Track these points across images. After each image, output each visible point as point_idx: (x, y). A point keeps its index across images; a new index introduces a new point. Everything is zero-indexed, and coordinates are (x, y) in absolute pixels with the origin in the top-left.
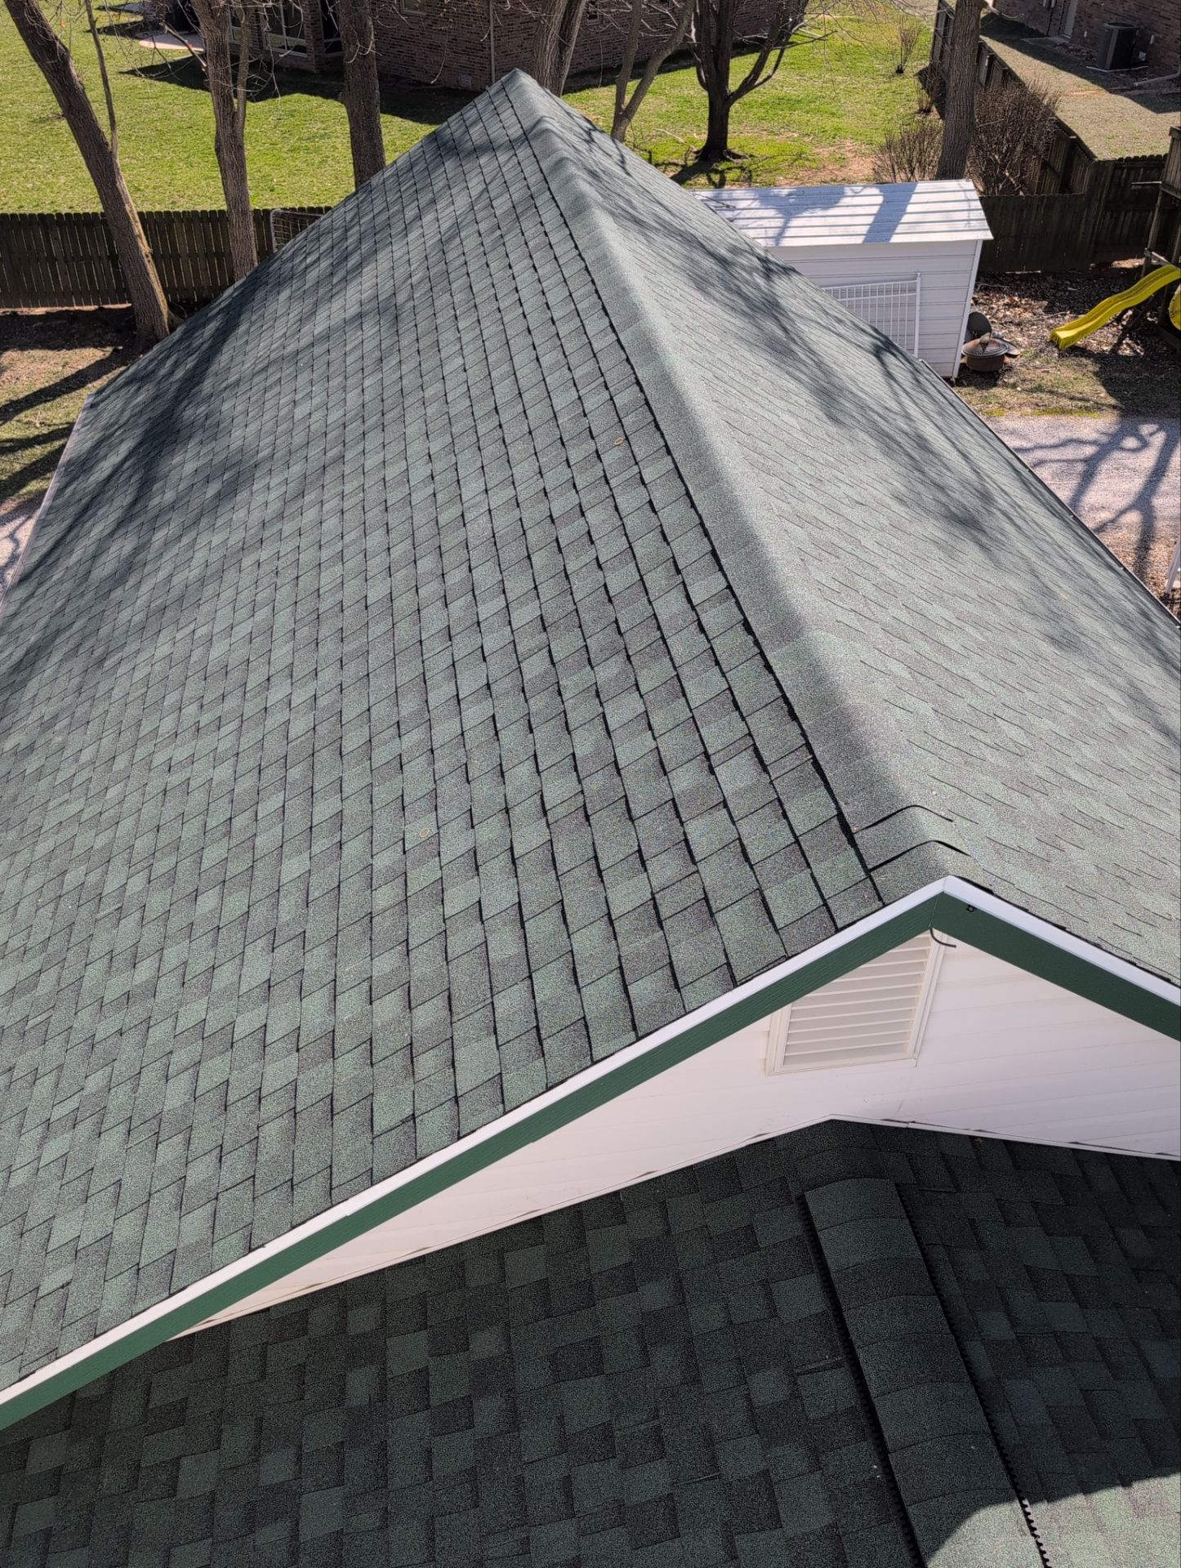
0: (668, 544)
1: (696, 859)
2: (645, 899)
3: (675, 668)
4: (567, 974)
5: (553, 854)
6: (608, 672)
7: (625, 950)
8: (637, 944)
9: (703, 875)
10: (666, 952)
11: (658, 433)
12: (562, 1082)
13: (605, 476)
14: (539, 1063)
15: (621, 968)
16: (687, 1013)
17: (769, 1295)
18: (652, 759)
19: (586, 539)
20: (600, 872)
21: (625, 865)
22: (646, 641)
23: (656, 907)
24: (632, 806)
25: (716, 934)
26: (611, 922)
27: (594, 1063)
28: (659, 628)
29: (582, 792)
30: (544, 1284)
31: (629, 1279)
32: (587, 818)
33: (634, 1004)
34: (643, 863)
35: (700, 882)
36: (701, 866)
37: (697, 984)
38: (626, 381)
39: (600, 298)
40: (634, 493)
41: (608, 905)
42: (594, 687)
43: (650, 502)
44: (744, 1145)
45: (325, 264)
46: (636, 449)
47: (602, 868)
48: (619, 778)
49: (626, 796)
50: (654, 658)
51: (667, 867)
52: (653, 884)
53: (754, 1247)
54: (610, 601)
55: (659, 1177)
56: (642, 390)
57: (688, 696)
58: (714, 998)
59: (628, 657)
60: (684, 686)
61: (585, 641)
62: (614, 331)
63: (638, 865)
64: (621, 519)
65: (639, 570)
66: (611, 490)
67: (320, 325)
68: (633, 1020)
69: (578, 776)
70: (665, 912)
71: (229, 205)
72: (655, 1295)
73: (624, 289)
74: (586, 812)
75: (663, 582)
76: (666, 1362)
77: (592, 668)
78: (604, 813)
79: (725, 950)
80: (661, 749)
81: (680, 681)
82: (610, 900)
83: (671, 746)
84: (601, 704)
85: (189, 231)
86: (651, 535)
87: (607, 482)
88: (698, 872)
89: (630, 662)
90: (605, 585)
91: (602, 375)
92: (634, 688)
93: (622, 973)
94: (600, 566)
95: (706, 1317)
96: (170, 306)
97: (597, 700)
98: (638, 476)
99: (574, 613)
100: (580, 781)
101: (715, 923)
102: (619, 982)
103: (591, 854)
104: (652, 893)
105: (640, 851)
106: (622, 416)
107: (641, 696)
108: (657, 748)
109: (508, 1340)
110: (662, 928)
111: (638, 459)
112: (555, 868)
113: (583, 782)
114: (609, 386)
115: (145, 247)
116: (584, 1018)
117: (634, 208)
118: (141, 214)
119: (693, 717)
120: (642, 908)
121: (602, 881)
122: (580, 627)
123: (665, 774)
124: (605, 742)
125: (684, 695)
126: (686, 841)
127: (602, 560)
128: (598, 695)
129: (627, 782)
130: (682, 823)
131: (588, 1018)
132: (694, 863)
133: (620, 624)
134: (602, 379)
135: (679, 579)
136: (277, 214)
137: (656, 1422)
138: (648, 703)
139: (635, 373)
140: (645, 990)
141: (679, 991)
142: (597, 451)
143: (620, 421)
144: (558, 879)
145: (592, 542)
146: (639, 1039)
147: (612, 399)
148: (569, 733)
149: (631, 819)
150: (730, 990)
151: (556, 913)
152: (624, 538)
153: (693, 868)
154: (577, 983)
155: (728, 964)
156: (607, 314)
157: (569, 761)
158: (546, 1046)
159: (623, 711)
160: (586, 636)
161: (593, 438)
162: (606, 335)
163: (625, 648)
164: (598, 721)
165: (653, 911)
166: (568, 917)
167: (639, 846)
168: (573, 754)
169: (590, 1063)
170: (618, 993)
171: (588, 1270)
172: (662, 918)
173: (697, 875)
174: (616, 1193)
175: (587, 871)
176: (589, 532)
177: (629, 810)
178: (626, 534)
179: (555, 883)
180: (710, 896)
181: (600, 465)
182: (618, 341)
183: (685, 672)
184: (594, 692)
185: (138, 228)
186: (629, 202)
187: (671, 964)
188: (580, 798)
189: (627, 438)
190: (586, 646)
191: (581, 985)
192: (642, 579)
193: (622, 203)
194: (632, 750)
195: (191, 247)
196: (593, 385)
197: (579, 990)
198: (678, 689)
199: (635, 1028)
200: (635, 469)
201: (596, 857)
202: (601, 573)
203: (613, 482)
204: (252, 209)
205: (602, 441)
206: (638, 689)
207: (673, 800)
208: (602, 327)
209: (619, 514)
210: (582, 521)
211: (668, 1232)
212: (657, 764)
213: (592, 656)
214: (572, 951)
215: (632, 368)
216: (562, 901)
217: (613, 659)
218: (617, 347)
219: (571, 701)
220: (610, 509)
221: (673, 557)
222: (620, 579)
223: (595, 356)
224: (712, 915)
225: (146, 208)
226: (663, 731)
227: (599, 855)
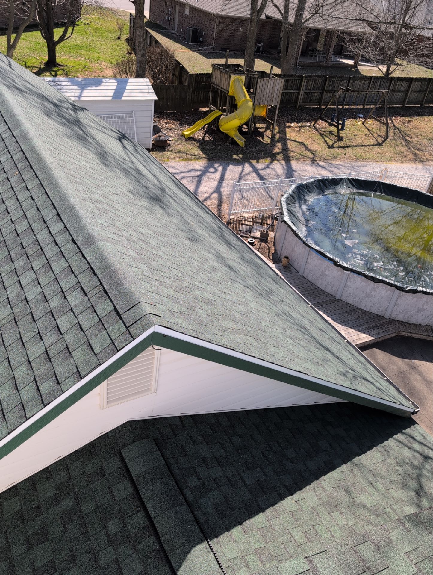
0: (40, 212)
2: (43, 351)
3: (47, 260)
4: (13, 387)
5: (2, 339)
6: (20, 264)
7: (36, 373)
8: (41, 370)
9: (65, 339)
10: (53, 371)
11: (32, 170)
12: (15, 430)
13: (12, 187)
14: (4, 424)
15: (35, 380)
16: (63, 393)
17: (111, 492)
18: (41, 296)
19: (6, 212)
20: (23, 344)
21: (33, 339)
22: (34, 250)
23: (47, 354)
24: (34, 315)
25: (72, 360)
26: (30, 363)
27: (27, 419)
28: (39, 245)
29: (13, 312)
30: (20, 512)
31: (56, 500)
32: (16, 322)
33: (42, 393)
34: (41, 337)
35: (64, 341)
36: (64, 335)
37: (66, 381)
38: (17, 150)
39: (3, 117)
40: (24, 193)
41: (28, 356)
42: (15, 270)
43: (31, 196)
44: (96, 438)
46: (24, 177)
47: (24, 342)
48: (28, 305)
49: (31, 312)
50: (39, 256)
51: (50, 338)
52: (46, 345)
53: (104, 475)
54: (18, 235)
55: (64, 458)
56: (24, 153)
57: (53, 270)
58: (74, 385)
59: (28, 257)
60: (51, 266)
61: (9, 252)
62: (10, 130)
63: (39, 338)
64: (20, 203)
65: (29, 223)
66: (15, 192)
68: (42, 400)
69: (11, 306)
70: (51, 355)
72: (67, 503)
73: (13, 114)
74: (15, 320)
75: (39, 227)
76: (74, 528)
77: (13, 263)
78: (23, 320)
79: (76, 366)
81: (50, 265)
82: (28, 354)
83: (48, 290)
84: (18, 277)
86: (33, 209)
87: (13, 189)
89: (29, 259)
90: (15, 230)
91: (7, 148)
92: (31, 269)
93: (36, 382)
94: (13, 222)
95: (88, 507)
97: (16, 275)
98: (25, 187)
99: (3, 241)
100: (12, 308)
101: (71, 356)
102: (35, 386)
103: (19, 337)
104: (46, 349)
105: (39, 333)
106: (16, 163)
107: (34, 272)
108: (43, 291)
110: (51, 362)
111: (25, 180)
112: (4, 345)
113: (13, 309)
114: (10, 152)
116: (22, 402)
117: (16, 83)
119: (56, 278)
120: (42, 356)
121: (25, 347)
122: (7, 247)
123: (47, 301)
124: (21, 292)
125: (52, 270)
126: (58, 326)
127: (13, 220)
128: (16, 273)
129: (31, 306)
130: (55, 320)
131: (23, 402)
132: (62, 334)
133: (23, 244)
135: (45, 225)
137: (72, 553)
138: (37, 275)
139: (20, 147)
140: (45, 387)
141: (60, 385)
142: (7, 177)
143: (16, 165)
144: (6, 349)
145: (9, 213)
146: (45, 406)
147: (12, 157)
148: (5, 290)
149: (34, 321)
150: (79, 381)
151: (6, 362)
152: (22, 211)
153: (62, 337)
154: (17, 389)
155: (78, 371)
156: (7, 124)
157: (6, 301)
158: (6, 417)
159: (27, 278)
160: (9, 250)
161: (5, 172)
162: (7, 132)
163: (26, 254)
164: (18, 283)
165: (47, 356)
166: (11, 363)
167: (39, 331)
168: (8, 298)
169: (25, 420)
170: (35, 390)
171: (39, 501)
172: (50, 358)
173: (63, 339)
174: (47, 468)
175: (18, 344)
176: (7, 209)
177: (33, 317)
178: (22, 209)
179: (5, 351)
180: (69, 346)
181: (9, 183)
182: (12, 134)
183: (51, 261)
184: (15, 272)
186: (14, 81)
187: (55, 375)
188: (13, 315)
189: (19, 172)
190: (10, 254)
191: (19, 389)
192: (30, 226)
193: (10, 81)
194: (32, 293)
196: (4, 152)
197: (18, 392)
198: (49, 268)
199: (43, 402)
200: (24, 184)
201: (21, 338)
202: (13, 225)
203: (15, 189)
205: (9, 173)
206: (33, 269)
207: (51, 311)
208: (5, 129)
209: (19, 202)
210: (3, 205)
211: (70, 478)
212: (43, 298)
213: (13, 258)
214: (14, 377)
215: (19, 145)
216: (8, 358)
217: (22, 258)
218: (12, 136)
219: (5, 277)
220: (15, 199)
221: (43, 217)
222: (21, 227)
223: (3, 140)
224: (70, 353)
226: (45, 285)
227: (22, 337)
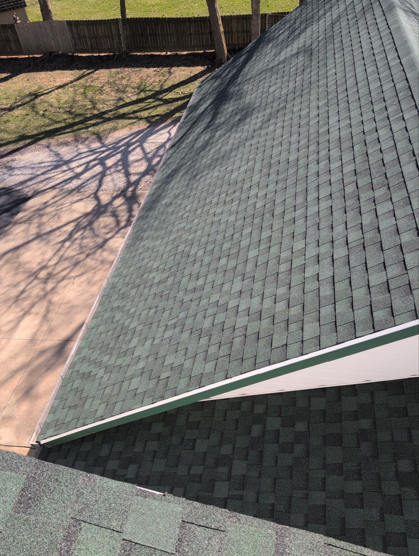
0: (411, 144)
1: (408, 269)
2: (384, 281)
3: (408, 193)
4: (349, 304)
5: (349, 260)
6: (380, 193)
7: (373, 299)
8: (378, 297)
9: (409, 275)
10: (390, 302)
11: (413, 100)
12: (343, 342)
13: (388, 116)
14: (335, 334)
15: (371, 305)
16: (395, 326)
17: (410, 433)
18: (394, 228)
19: (377, 141)
20: (367, 269)
21: (377, 267)
22: (397, 182)
23: (388, 285)
24: (383, 245)
25: (412, 298)
26: (369, 288)
27: (356, 338)
28: (403, 177)
29: (363, 238)
30: (324, 412)
31: (356, 416)
32: (364, 248)
33: (374, 319)
34: (385, 267)
35: (408, 277)
36: (409, 272)
37: (401, 316)
38: (402, 78)
39: (395, 45)
40: (399, 124)
41: (368, 281)
42: (373, 198)
43: (406, 128)
45: (286, 33)
46: (402, 106)
47: (368, 267)
48: (379, 234)
49: (381, 241)
50: (400, 189)
51: (394, 270)
52: (388, 276)
53: (407, 415)
54: (384, 165)
55: (372, 383)
56: (408, 82)
57: (412, 205)
58: (408, 322)
59: (389, 188)
60: (411, 200)
61: (372, 180)
62: (399, 58)
63: (383, 268)
64: (393, 134)
65: (397, 154)
66: (390, 122)
67: (282, 57)
68: (373, 325)
69: (362, 232)
70: (391, 287)
71: (252, 12)
72: (365, 424)
73: (406, 41)
74: (364, 246)
75: (407, 159)
76: (366, 448)
77: (373, 191)
78: (371, 247)
79: (415, 305)
80: (398, 225)
81: (409, 199)
82: (370, 280)
83: (401, 224)
84: (375, 205)
85: (237, 22)
86: (404, 140)
87: (389, 119)
88: (407, 273)
89: (389, 190)
90: (383, 159)
91: (392, 76)
92: (390, 200)
93: (371, 307)
94: (381, 152)
95: (384, 436)
96: (228, 51)
97: (374, 204)
98: (402, 117)
99: (369, 169)
100: (363, 234)
101: (412, 294)
102: (369, 310)
103: (364, 261)
104: (387, 279)
105: (384, 263)
106: (398, 92)
107: (392, 203)
108: (397, 224)
109: (309, 427)
110: (390, 293)
111: (403, 110)
112: (349, 265)
113: (364, 234)
114: (394, 80)
115: (222, 29)
116: (354, 321)
117: (413, 7)
118: (222, 17)
119: (413, 213)
120: (382, 285)
121: (367, 272)
122: (370, 175)
123: (399, 234)
124: (375, 220)
126: (404, 261)
127: (382, 149)
128: (374, 201)
129: (382, 236)
130: (403, 254)
131: (355, 321)
132: (406, 269)
133: (387, 175)
134: (392, 78)
135: (414, 158)
136: (269, 15)
137: (360, 467)
138: (395, 206)
139: (406, 75)
140: (379, 315)
141: (394, 317)
142: (386, 107)
143: (397, 95)
144: (350, 269)
145: (379, 142)
146: (375, 332)
147: (395, 86)
148: (361, 215)
149: (382, 250)
150: (415, 320)
151: (347, 281)
152: (393, 141)
154: (353, 308)
155: (415, 310)
156: (397, 51)
157: (359, 226)
158: (338, 329)
159: (383, 208)
160: (372, 178)
161: (385, 101)
162: (396, 60)
163: (388, 184)
164: (373, 212)
165: (387, 286)
166: (352, 284)
167: (384, 261)
168: (361, 223)
169: (354, 338)
170: (369, 314)
171: (341, 410)
172: (390, 289)
173: (407, 275)
174: (355, 385)
175: (362, 268)
176: (378, 138)
177: (382, 247)
178: (394, 140)
179: (348, 271)
180: (411, 283)
181: (386, 112)
182: (401, 62)
183: (412, 195)
184: (373, 200)
185: (220, 22)
186: (411, 5)
187: (391, 307)
188: (362, 240)
189: (399, 102)
190: (372, 182)
191: (354, 309)
192: (398, 158)
193: (408, 6)
194: (386, 224)
195: (237, 29)
196: (387, 80)
197: (353, 311)
198: (408, 202)
199: (374, 328)
200: (401, 114)
201: (366, 263)
202: (381, 154)
203: (391, 119)
204: (261, 13)
205: (388, 103)
206: (391, 200)
207: (401, 245)
208: (394, 57)
209: (392, 132)
210: (376, 134)
211: (373, 403)
212: (396, 230)
213: (374, 186)
214: (352, 296)
215: (405, 73)
216: (350, 278)
217: (382, 188)
218: (400, 65)
219: (363, 203)
220: (388, 129)
221: (413, 150)
222: (389, 157)
223: (390, 68)
224: (411, 290)
225: (223, 14)
226: (400, 218)
227: (367, 262)
